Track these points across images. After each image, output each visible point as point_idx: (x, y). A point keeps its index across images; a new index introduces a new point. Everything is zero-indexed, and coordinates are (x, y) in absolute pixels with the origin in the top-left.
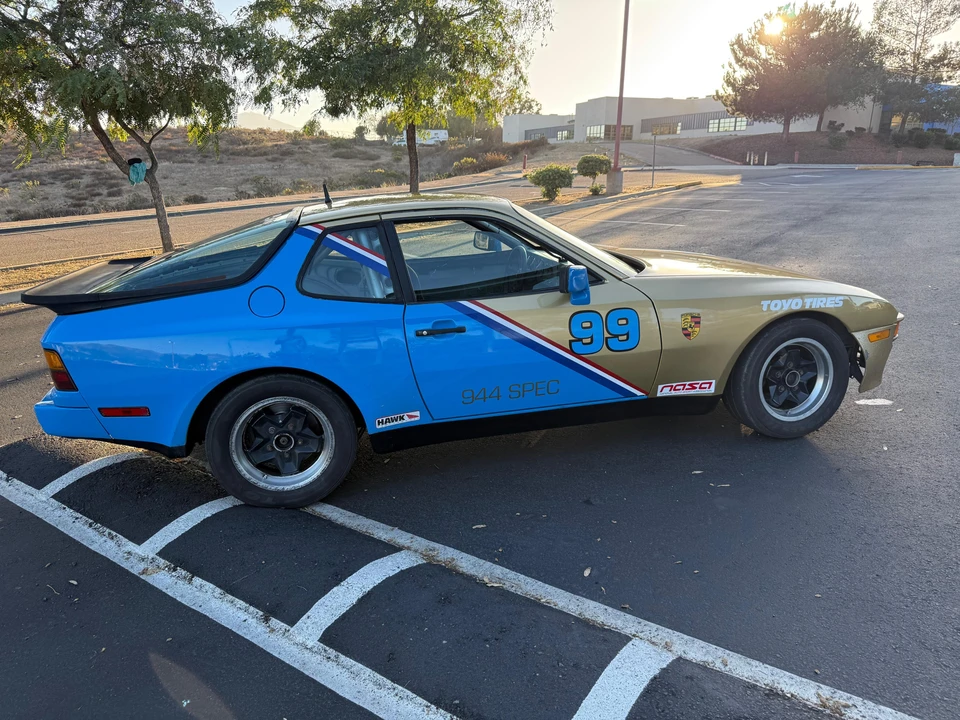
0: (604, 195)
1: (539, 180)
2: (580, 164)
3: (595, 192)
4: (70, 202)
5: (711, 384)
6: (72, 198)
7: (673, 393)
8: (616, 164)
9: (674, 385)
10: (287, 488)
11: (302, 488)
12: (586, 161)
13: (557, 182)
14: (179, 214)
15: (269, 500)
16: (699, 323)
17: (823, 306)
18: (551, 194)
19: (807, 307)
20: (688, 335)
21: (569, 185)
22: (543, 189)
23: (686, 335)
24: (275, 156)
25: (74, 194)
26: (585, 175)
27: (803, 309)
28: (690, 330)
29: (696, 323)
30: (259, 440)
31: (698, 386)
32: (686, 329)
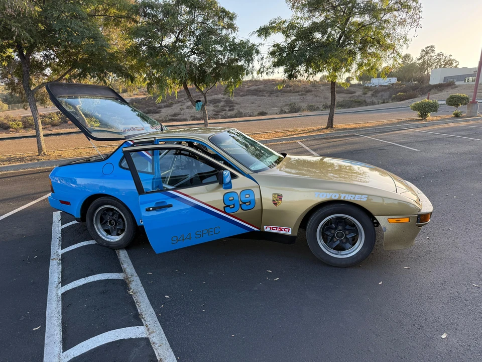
0: (462, 117)
1: (416, 108)
2: (448, 99)
3: (457, 116)
4: (214, 113)
5: (289, 229)
6: (215, 111)
7: (272, 231)
8: (474, 100)
9: (272, 227)
10: (112, 241)
11: (116, 242)
12: (452, 97)
13: (427, 109)
14: (236, 122)
15: (105, 244)
16: (281, 199)
17: (352, 199)
18: (423, 116)
19: (342, 198)
20: (275, 204)
21: (436, 111)
22: (418, 113)
23: (274, 204)
24: (303, 93)
25: (216, 110)
26: (451, 105)
27: (339, 199)
28: (276, 201)
29: (280, 199)
30: (105, 221)
31: (283, 229)
32: (275, 201)
